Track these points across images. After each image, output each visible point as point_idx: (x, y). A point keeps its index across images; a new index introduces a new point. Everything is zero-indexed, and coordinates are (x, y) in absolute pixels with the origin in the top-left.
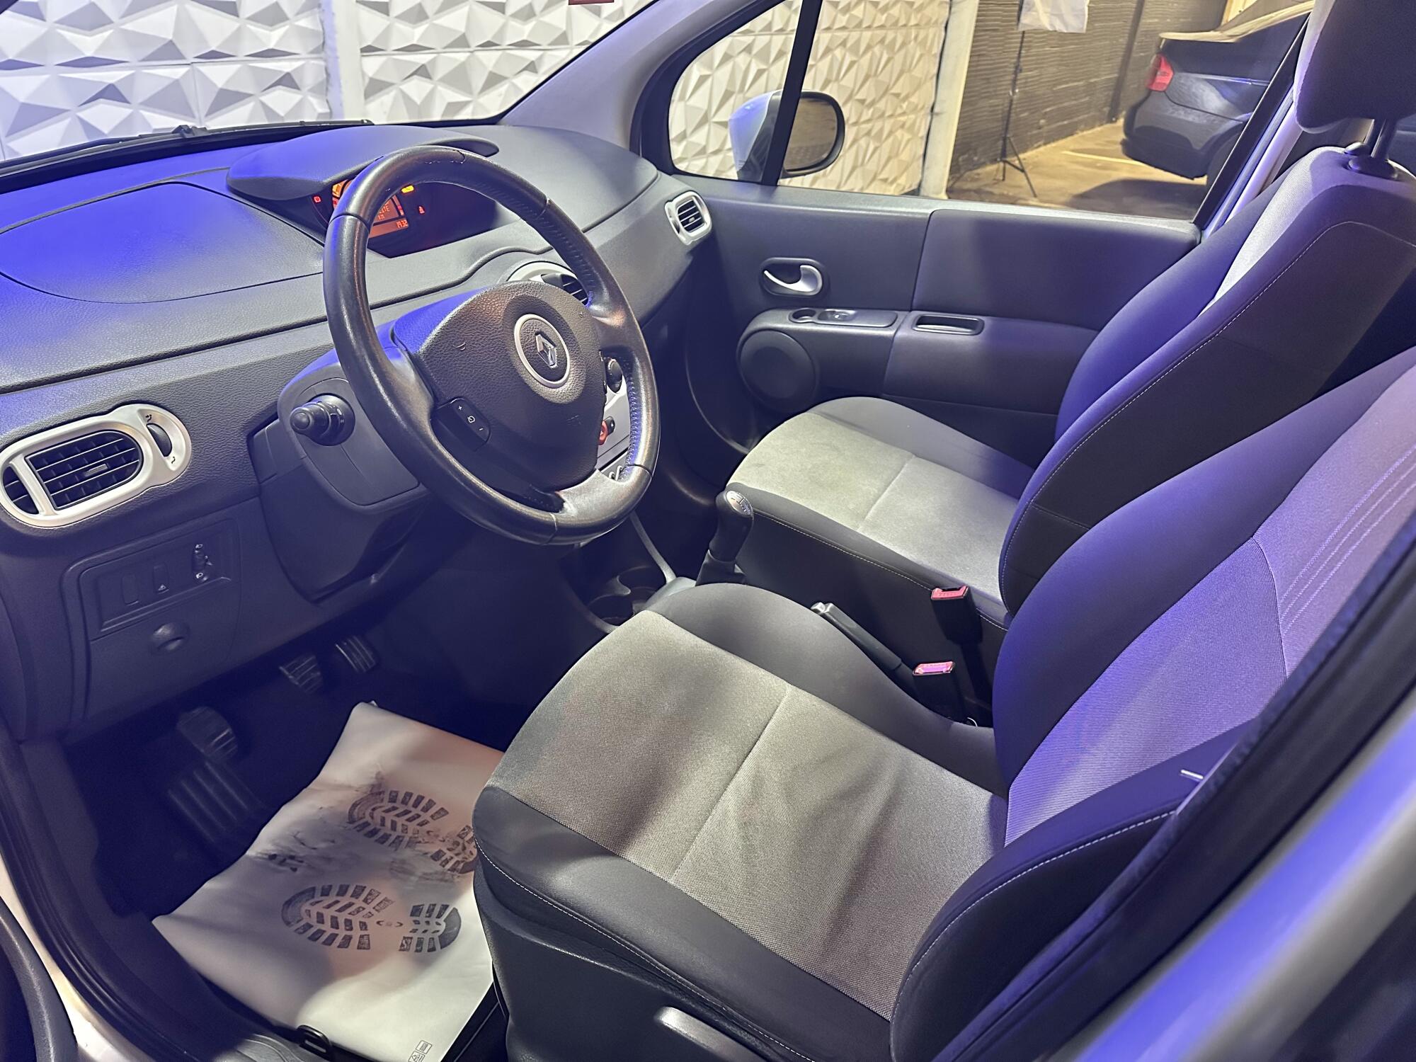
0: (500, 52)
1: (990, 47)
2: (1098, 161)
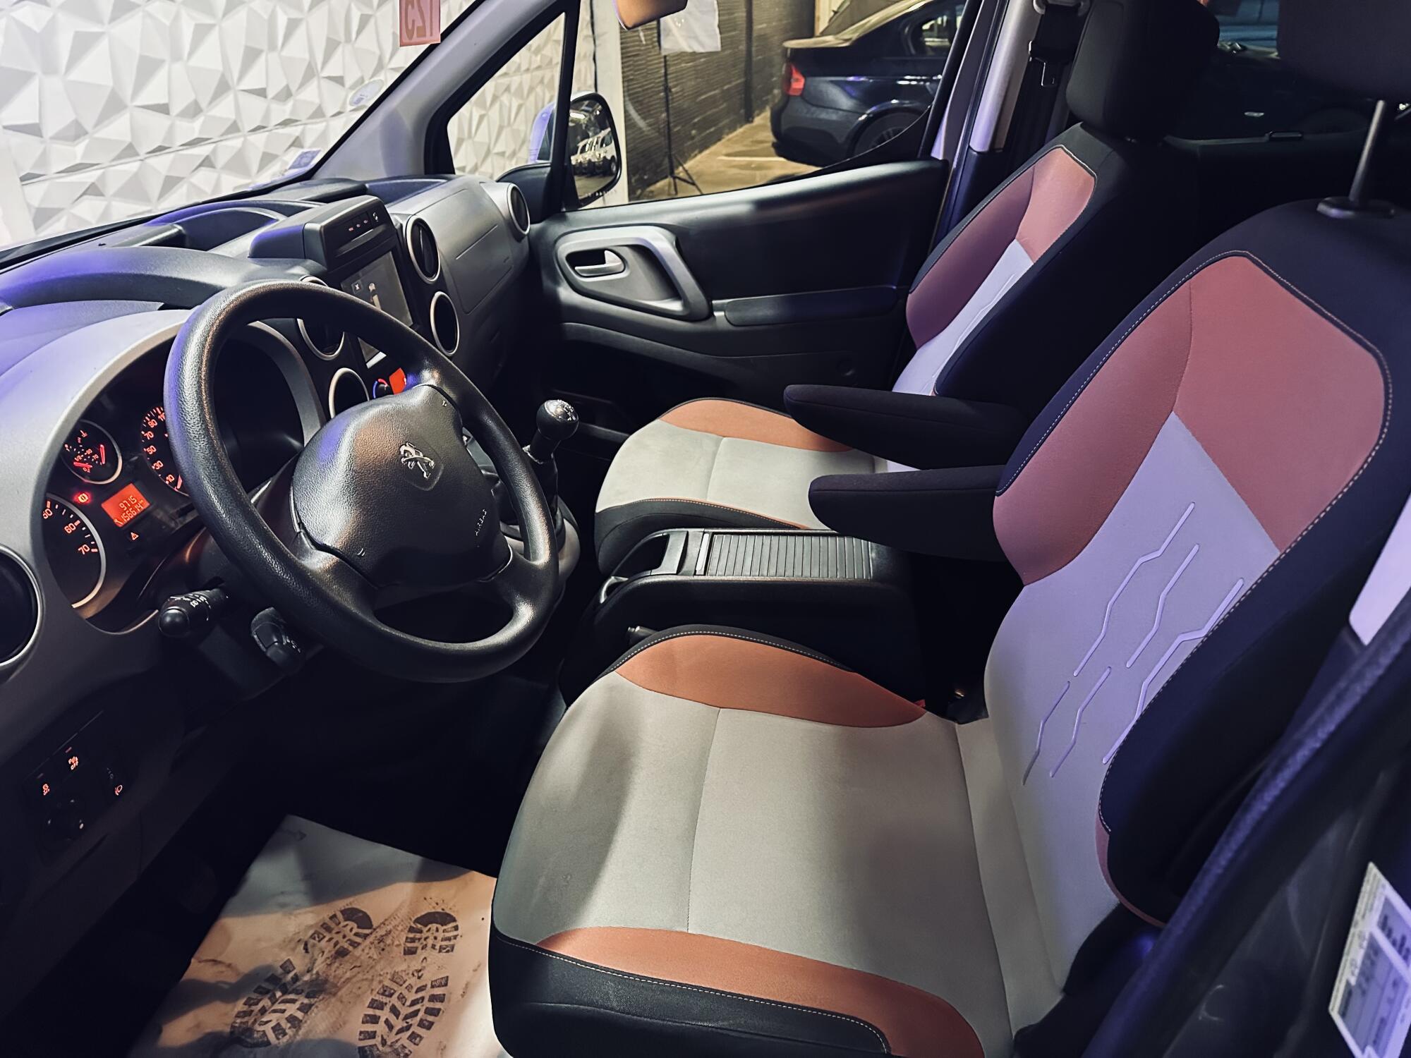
0: (172, 155)
1: (636, 71)
2: (752, 162)
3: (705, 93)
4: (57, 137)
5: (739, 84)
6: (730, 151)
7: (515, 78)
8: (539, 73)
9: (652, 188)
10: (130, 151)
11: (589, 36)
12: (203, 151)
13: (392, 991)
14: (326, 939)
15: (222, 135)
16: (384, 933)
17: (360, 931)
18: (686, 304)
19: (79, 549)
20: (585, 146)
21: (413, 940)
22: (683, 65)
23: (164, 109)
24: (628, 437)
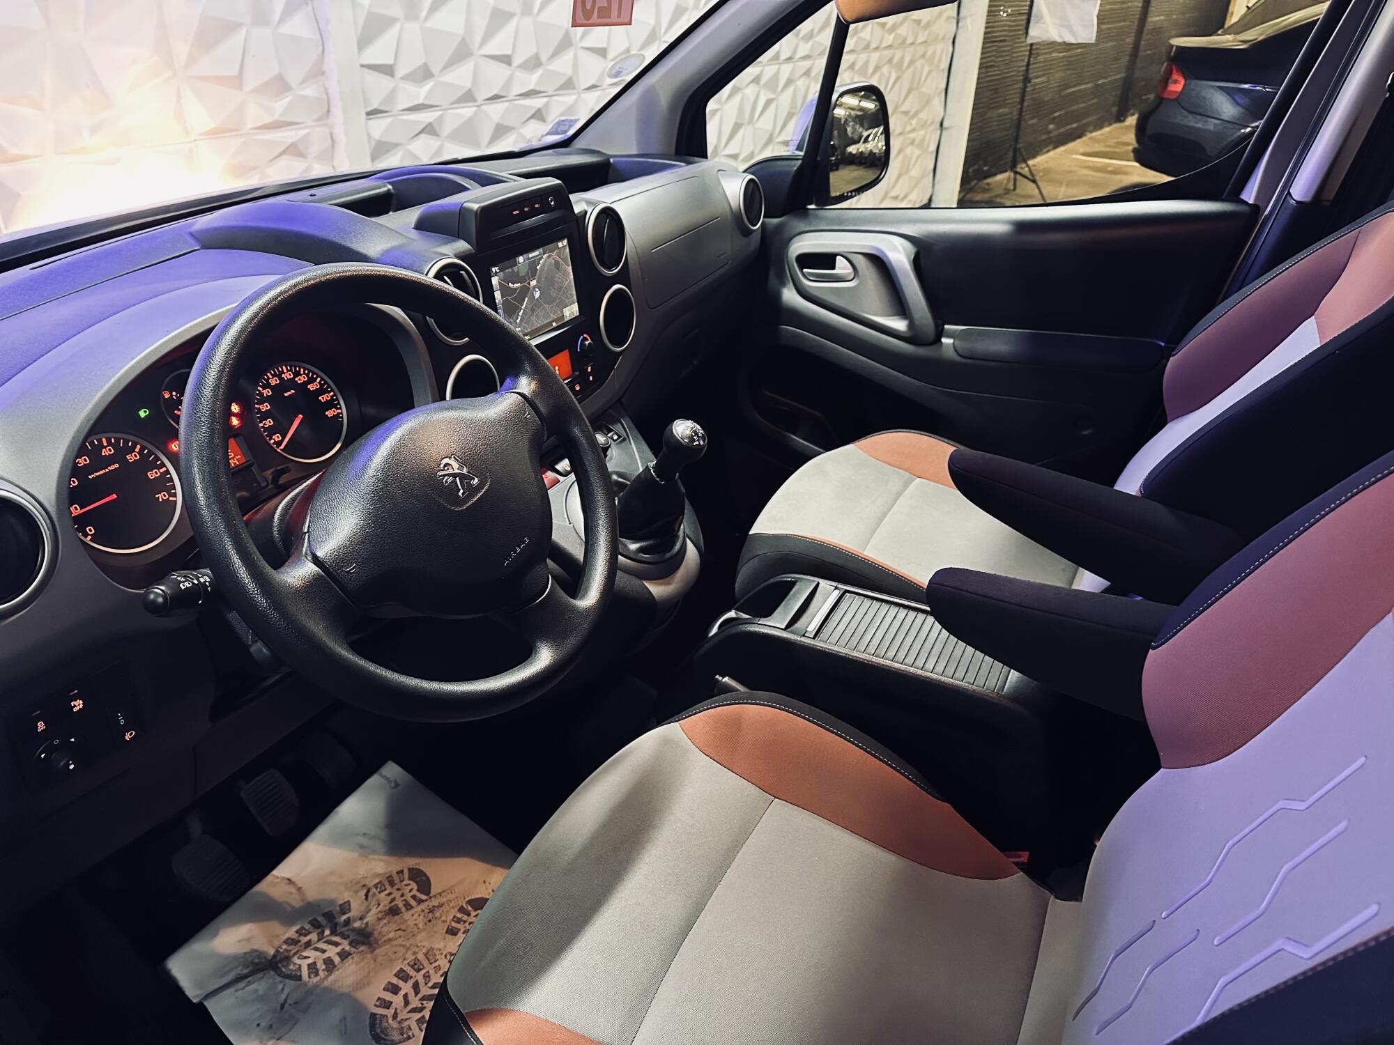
1: (998, 57)
2: (1109, 165)
3: (1075, 86)
4: (406, 78)
5: (1116, 80)
6: (1088, 150)
7: (862, 56)
8: (888, 53)
9: (989, 180)
10: (468, 97)
11: (953, 18)
12: (537, 103)
13: (421, 967)
14: (387, 892)
15: (557, 90)
16: (436, 904)
17: (418, 894)
18: (911, 326)
19: (157, 496)
20: (868, 136)
21: (459, 921)
22: (1054, 55)
23: (506, 60)
24: (820, 453)
